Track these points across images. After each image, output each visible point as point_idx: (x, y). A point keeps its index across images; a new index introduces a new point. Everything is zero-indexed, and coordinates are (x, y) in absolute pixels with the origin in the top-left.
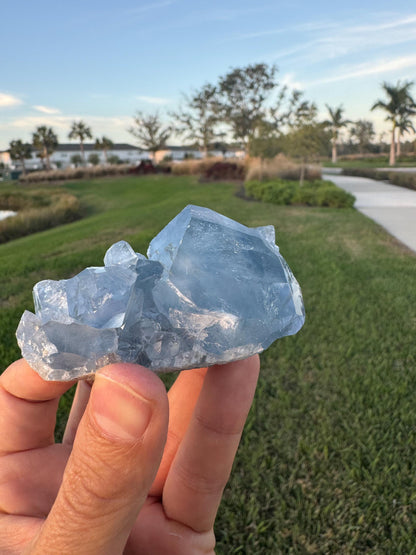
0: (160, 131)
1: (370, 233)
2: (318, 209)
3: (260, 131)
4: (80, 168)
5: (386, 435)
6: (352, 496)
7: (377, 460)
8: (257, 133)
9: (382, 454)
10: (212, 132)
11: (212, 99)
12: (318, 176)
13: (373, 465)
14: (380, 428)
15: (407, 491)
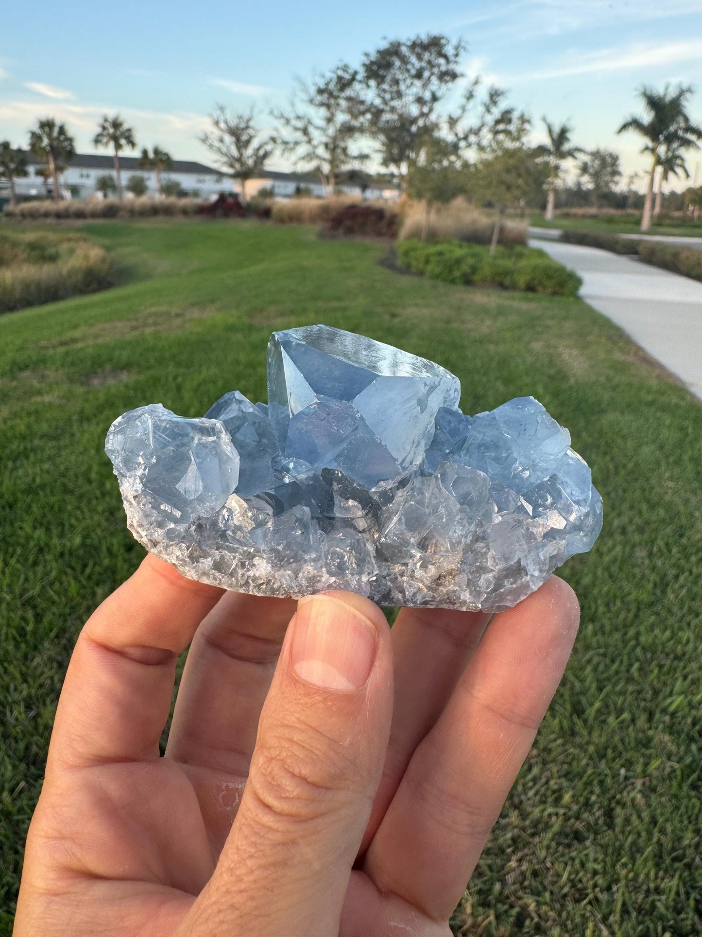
0: (255, 144)
1: (603, 340)
2: (517, 294)
3: (427, 154)
4: (112, 198)
5: (615, 667)
6: (554, 761)
7: (597, 705)
8: (422, 158)
9: (607, 696)
10: (344, 150)
11: (348, 92)
12: (520, 240)
13: (591, 712)
14: (604, 655)
15: (643, 755)
